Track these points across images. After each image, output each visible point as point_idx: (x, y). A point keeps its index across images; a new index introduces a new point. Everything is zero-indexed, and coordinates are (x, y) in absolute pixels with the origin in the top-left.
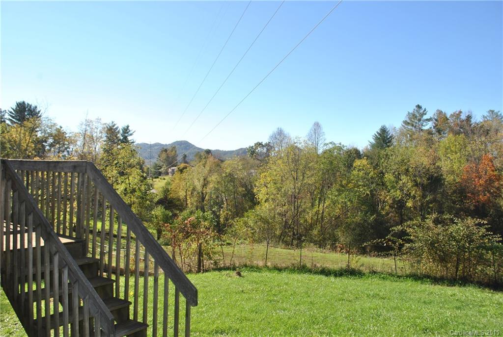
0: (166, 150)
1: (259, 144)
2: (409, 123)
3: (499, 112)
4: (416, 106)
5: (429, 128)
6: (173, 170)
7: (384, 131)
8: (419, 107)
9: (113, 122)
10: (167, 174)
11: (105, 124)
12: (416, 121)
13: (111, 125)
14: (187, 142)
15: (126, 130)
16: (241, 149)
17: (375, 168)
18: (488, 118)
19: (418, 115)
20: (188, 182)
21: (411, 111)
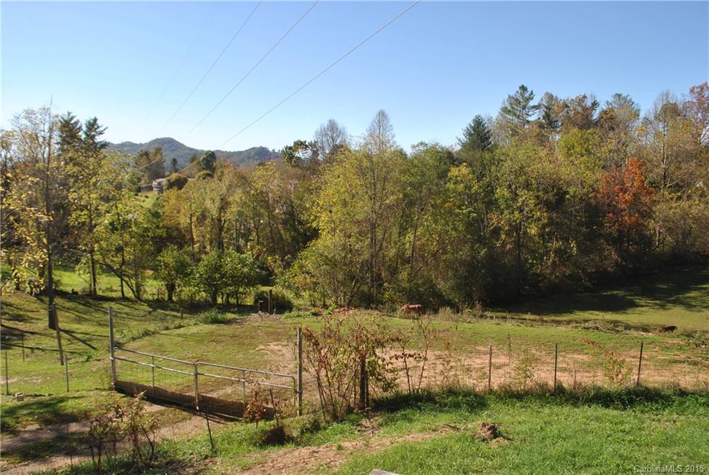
0: (146, 152)
1: (300, 144)
2: (510, 111)
3: (628, 96)
4: (520, 88)
5: (536, 118)
6: (159, 184)
7: (478, 123)
8: (523, 88)
9: (69, 114)
10: (150, 189)
11: (57, 116)
12: (519, 109)
13: (66, 118)
14: (173, 139)
15: (92, 125)
16: (254, 148)
17: (479, 179)
18: (613, 104)
19: (522, 100)
20: (194, 203)
21: (513, 93)
